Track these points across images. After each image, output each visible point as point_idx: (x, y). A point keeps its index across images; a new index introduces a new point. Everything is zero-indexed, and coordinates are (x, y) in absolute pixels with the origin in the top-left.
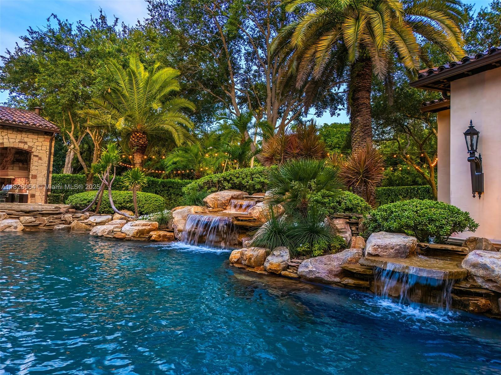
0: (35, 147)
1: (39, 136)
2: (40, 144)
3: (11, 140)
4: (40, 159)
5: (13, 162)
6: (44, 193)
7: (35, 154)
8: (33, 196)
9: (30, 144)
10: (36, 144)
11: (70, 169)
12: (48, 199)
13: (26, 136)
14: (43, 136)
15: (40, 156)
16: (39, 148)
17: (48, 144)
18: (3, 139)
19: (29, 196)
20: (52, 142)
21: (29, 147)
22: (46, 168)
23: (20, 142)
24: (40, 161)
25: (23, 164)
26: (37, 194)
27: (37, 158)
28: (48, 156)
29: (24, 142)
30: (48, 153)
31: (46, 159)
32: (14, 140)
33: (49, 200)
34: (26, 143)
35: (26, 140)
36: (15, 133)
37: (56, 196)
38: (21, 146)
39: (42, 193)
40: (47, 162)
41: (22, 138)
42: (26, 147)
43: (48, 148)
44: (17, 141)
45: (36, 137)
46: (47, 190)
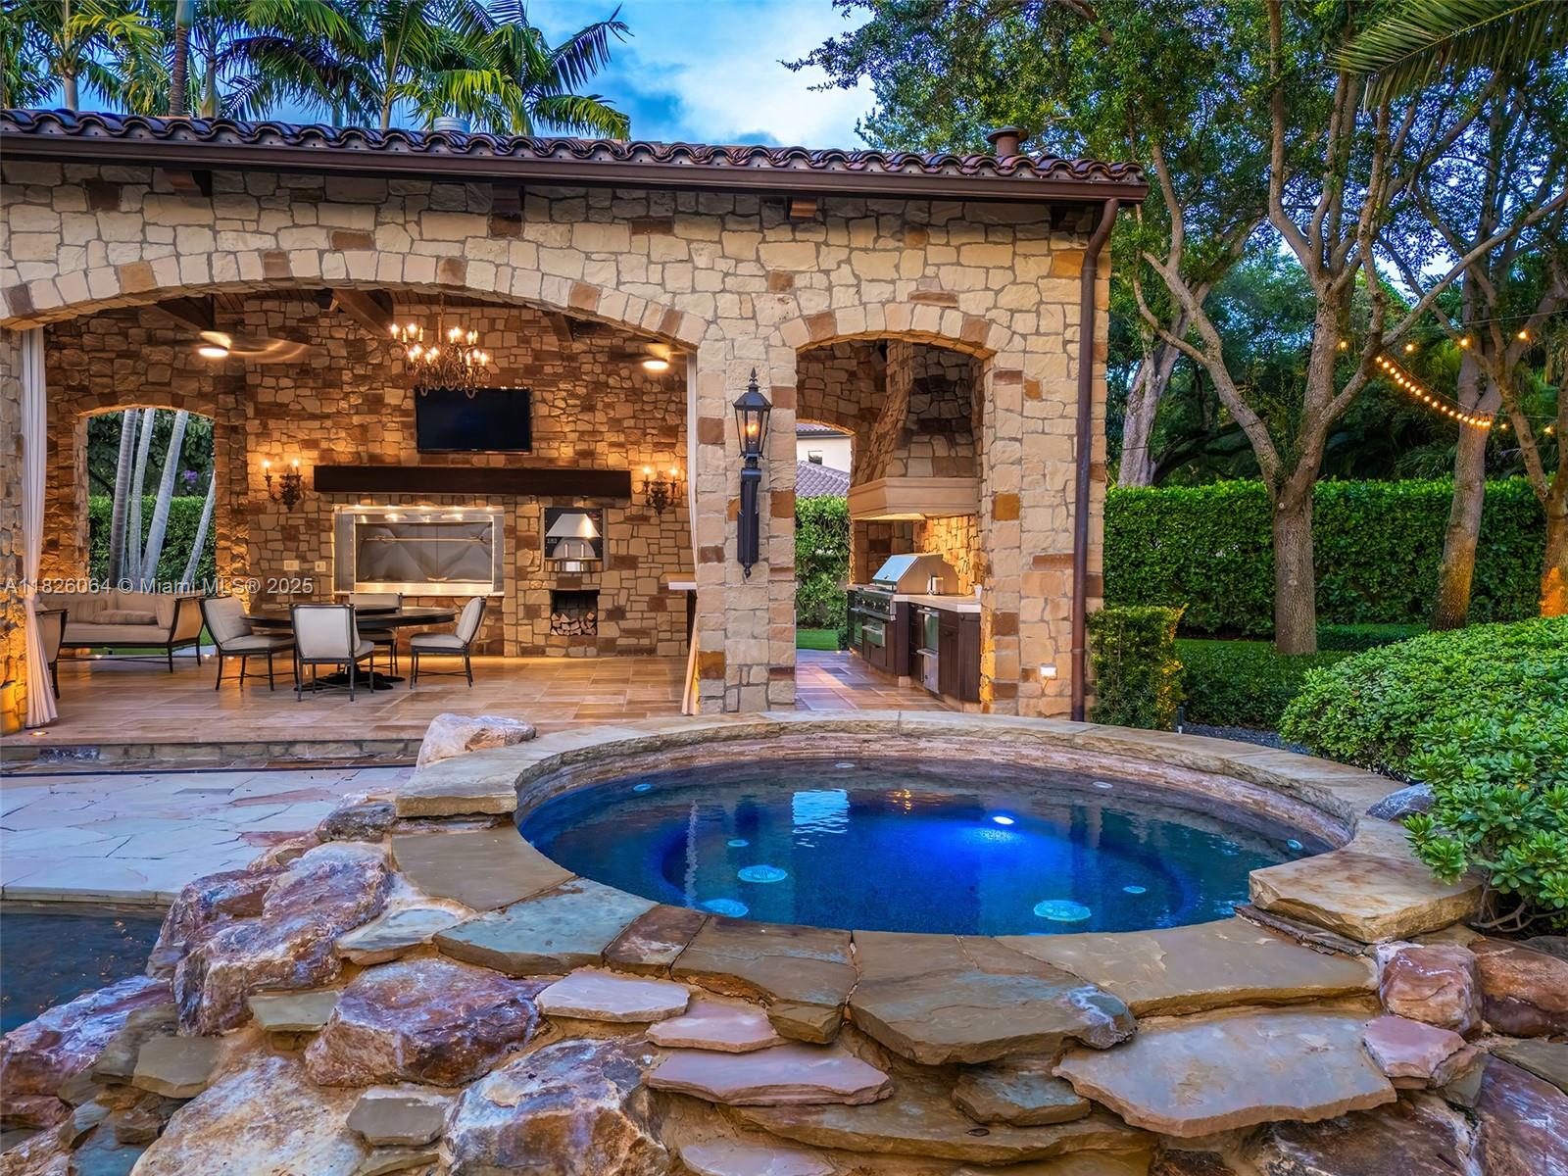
0: (1001, 316)
1: (1022, 247)
2: (1030, 296)
3: (873, 293)
4: (1033, 391)
6: (1066, 607)
7: (1001, 362)
8: (1007, 624)
9: (973, 304)
10: (1008, 299)
11: (1145, 468)
12: (1091, 639)
13: (949, 254)
14: (1040, 247)
15: (1029, 373)
16: (1024, 323)
17: (1070, 289)
18: (830, 288)
19: (987, 627)
20: (1094, 276)
21: (978, 325)
22: (1068, 448)
23: (919, 297)
24: (1032, 407)
25: (952, 443)
26: (1029, 611)
27: (1017, 389)
28: (1075, 366)
29: (940, 297)
30: (1074, 349)
31: (1063, 389)
32: (886, 291)
33: (1099, 645)
34: (948, 299)
35: (950, 279)
36: (891, 243)
37: (1132, 624)
38: (927, 321)
39: (1056, 607)
40: (1073, 410)
41: (930, 271)
42: (952, 327)
43: (1074, 316)
44: (904, 290)
45: (1001, 254)
46: (1085, 585)
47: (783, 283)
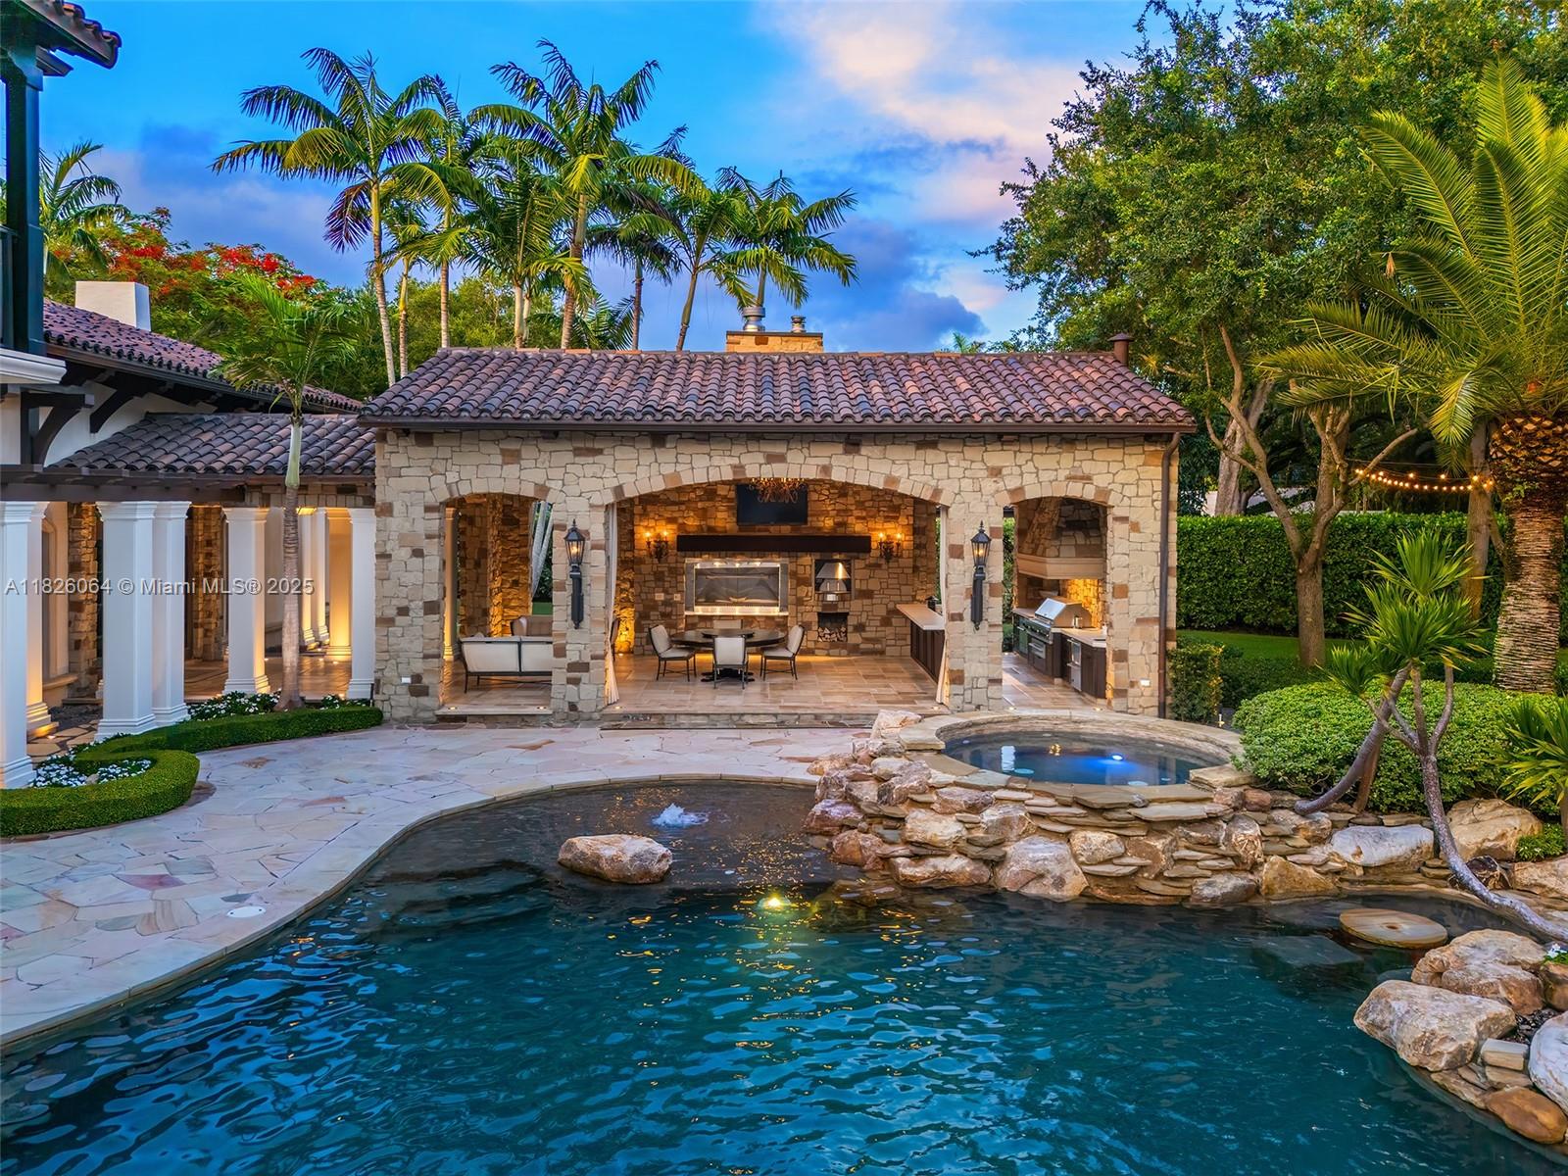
0: (1117, 487)
1: (1128, 450)
2: (1132, 477)
3: (1045, 476)
4: (1135, 527)
5: (1059, 533)
6: (1155, 647)
7: (1117, 512)
8: (1121, 656)
9: (1101, 481)
10: (1120, 478)
11: (1237, 499)
12: (1169, 664)
13: (1088, 455)
14: (1139, 449)
15: (1133, 518)
16: (1130, 491)
17: (1156, 472)
18: (1022, 474)
19: (1110, 657)
20: (1170, 465)
21: (1100, 491)
22: (1156, 559)
23: (1069, 478)
24: (1134, 536)
25: (1087, 536)
26: (1134, 649)
27: (1126, 526)
28: (1159, 514)
29: (1082, 478)
30: (1158, 504)
31: (1154, 527)
32: (1052, 475)
33: (1173, 668)
34: (1087, 479)
35: (1088, 467)
36: (1056, 450)
37: (1191, 658)
38: (1075, 490)
39: (1150, 646)
40: (1158, 538)
41: (1077, 464)
42: (1088, 493)
43: (1158, 486)
44: (1063, 474)
45: (1117, 454)
46: (1166, 635)
47: (996, 472)
